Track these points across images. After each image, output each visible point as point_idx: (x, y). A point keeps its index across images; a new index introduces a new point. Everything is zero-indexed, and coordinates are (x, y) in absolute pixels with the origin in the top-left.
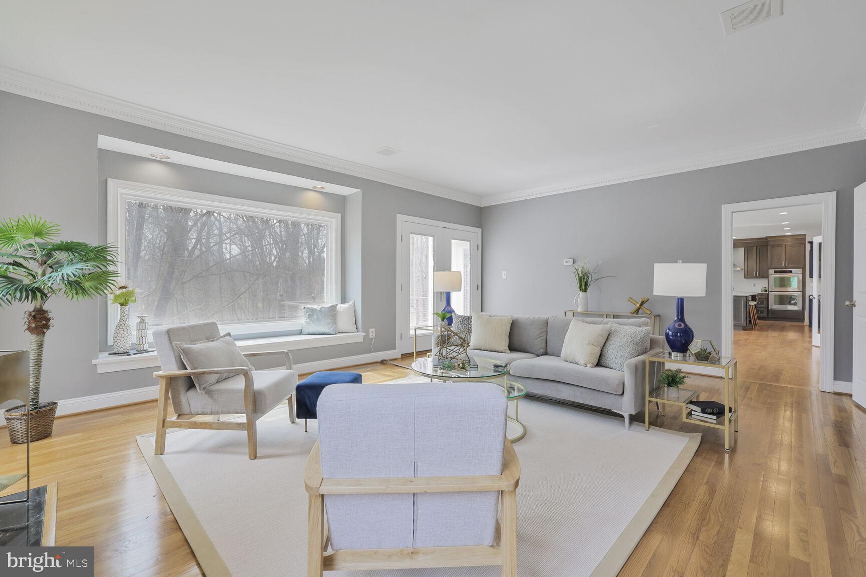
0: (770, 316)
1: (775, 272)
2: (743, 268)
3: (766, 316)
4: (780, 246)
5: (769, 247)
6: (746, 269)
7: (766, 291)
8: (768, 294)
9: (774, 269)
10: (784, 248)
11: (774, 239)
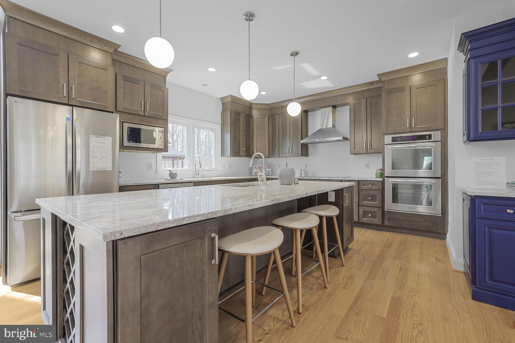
0: (386, 223)
1: (393, 141)
2: (348, 136)
3: (380, 223)
4: (401, 89)
5: (383, 94)
6: (352, 138)
8: (383, 182)
9: (390, 137)
10: (407, 92)
11: (391, 77)
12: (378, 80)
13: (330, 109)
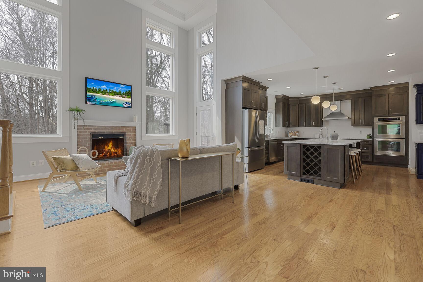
0: (375, 161)
1: (379, 120)
2: (351, 117)
3: (371, 160)
6: (353, 118)
7: (371, 137)
8: (373, 141)
9: (377, 118)
10: (387, 97)
11: (378, 89)
12: (369, 89)
13: (339, 101)
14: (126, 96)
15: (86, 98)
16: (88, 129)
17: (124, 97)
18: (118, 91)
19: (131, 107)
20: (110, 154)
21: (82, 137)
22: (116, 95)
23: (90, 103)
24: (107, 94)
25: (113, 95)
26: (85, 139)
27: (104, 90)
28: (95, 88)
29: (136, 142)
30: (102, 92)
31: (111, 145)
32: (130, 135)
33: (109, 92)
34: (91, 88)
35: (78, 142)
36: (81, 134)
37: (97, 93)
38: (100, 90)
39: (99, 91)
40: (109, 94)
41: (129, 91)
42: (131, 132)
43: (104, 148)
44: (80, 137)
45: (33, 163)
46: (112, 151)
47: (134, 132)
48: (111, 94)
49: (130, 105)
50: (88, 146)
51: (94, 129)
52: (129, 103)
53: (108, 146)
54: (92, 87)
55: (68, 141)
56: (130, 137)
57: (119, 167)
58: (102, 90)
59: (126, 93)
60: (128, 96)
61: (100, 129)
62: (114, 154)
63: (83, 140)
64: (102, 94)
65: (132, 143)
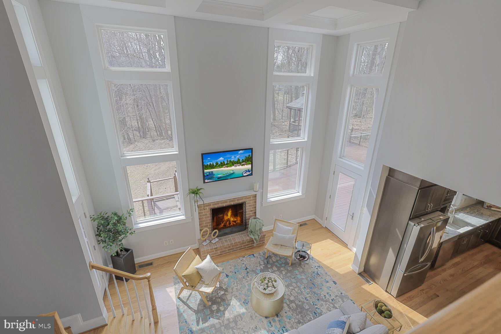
14: (246, 163)
15: (204, 176)
16: (207, 206)
17: (243, 165)
18: (236, 160)
19: (251, 174)
20: (230, 224)
21: (202, 214)
22: (235, 165)
23: (208, 181)
24: (224, 166)
25: (231, 166)
26: (206, 215)
27: (221, 163)
28: (211, 163)
29: (256, 209)
30: (219, 166)
31: (230, 214)
32: (250, 203)
33: (226, 163)
34: (207, 165)
35: (199, 219)
36: (202, 211)
37: (214, 168)
38: (217, 164)
39: (216, 166)
40: (226, 166)
41: (249, 156)
42: (250, 200)
43: (223, 218)
44: (201, 214)
45: (166, 243)
46: (231, 220)
47: (254, 200)
48: (229, 166)
49: (251, 172)
50: (209, 227)
51: (213, 205)
52: (249, 170)
53: (227, 215)
54: (209, 163)
55: (191, 221)
56: (249, 206)
57: (239, 246)
58: (219, 163)
59: (245, 160)
60: (248, 162)
61: (219, 204)
62: (233, 223)
63: (204, 217)
64: (219, 168)
65: (252, 211)
